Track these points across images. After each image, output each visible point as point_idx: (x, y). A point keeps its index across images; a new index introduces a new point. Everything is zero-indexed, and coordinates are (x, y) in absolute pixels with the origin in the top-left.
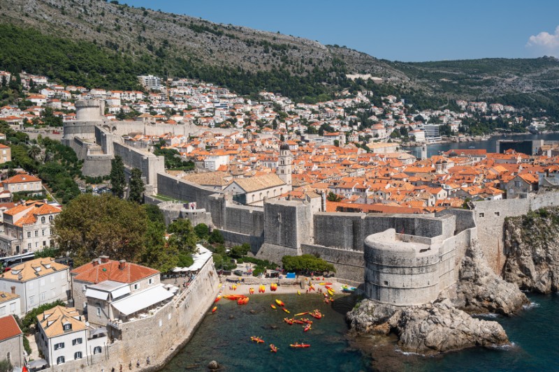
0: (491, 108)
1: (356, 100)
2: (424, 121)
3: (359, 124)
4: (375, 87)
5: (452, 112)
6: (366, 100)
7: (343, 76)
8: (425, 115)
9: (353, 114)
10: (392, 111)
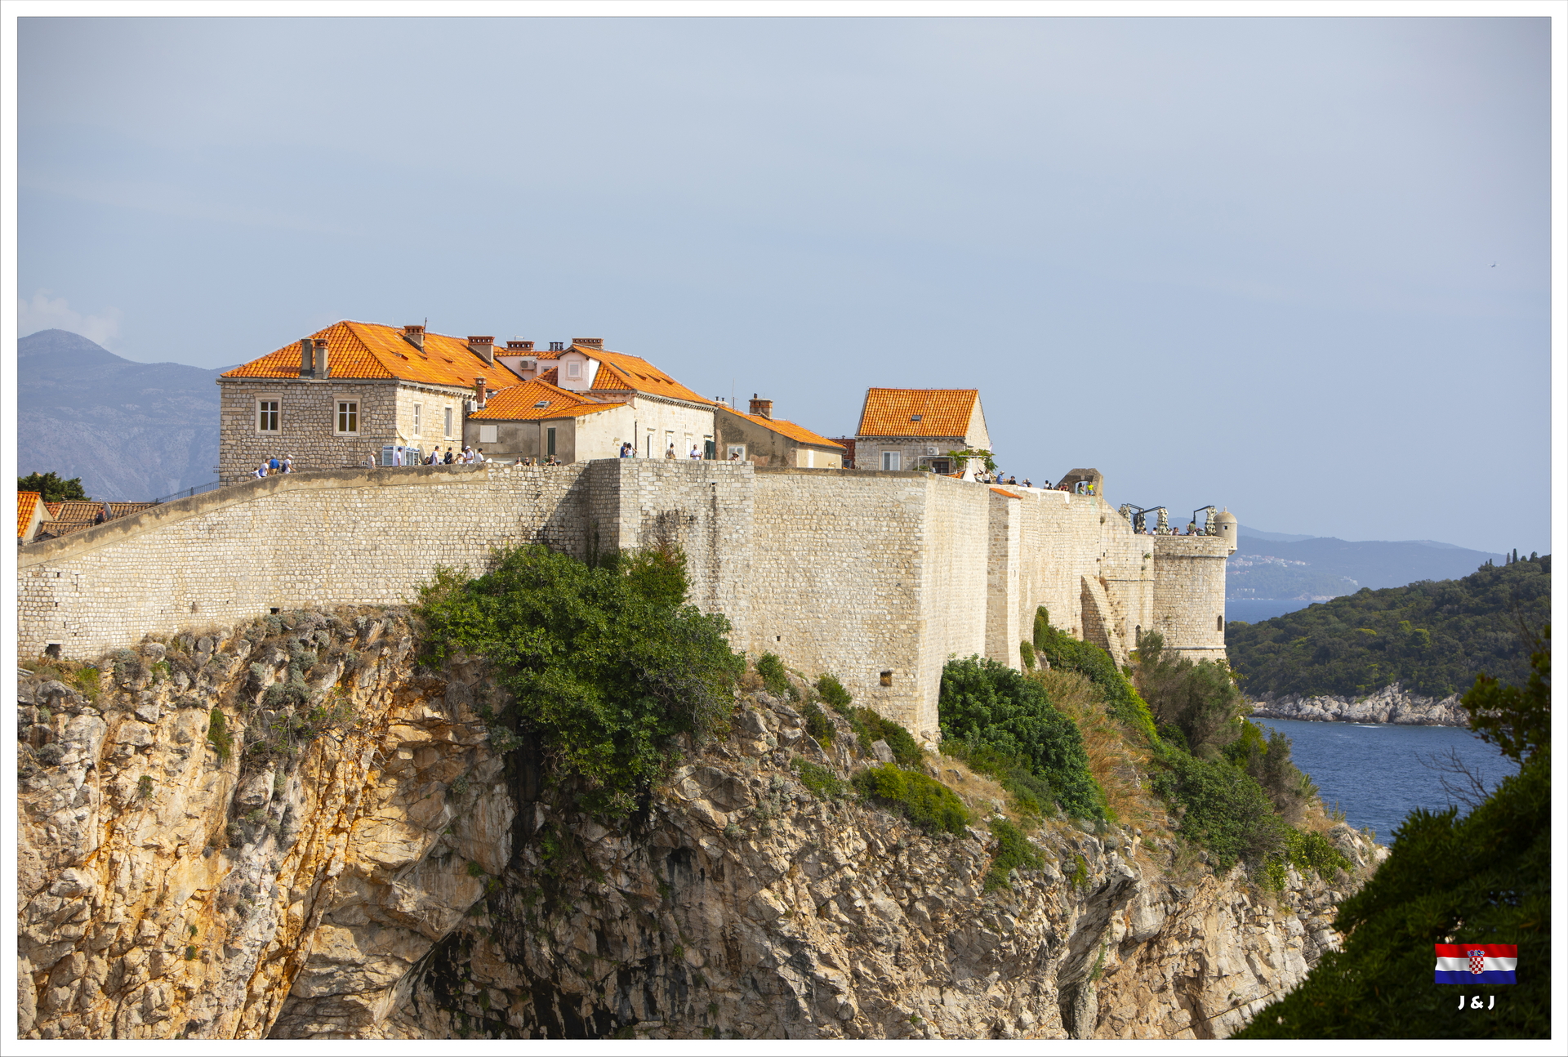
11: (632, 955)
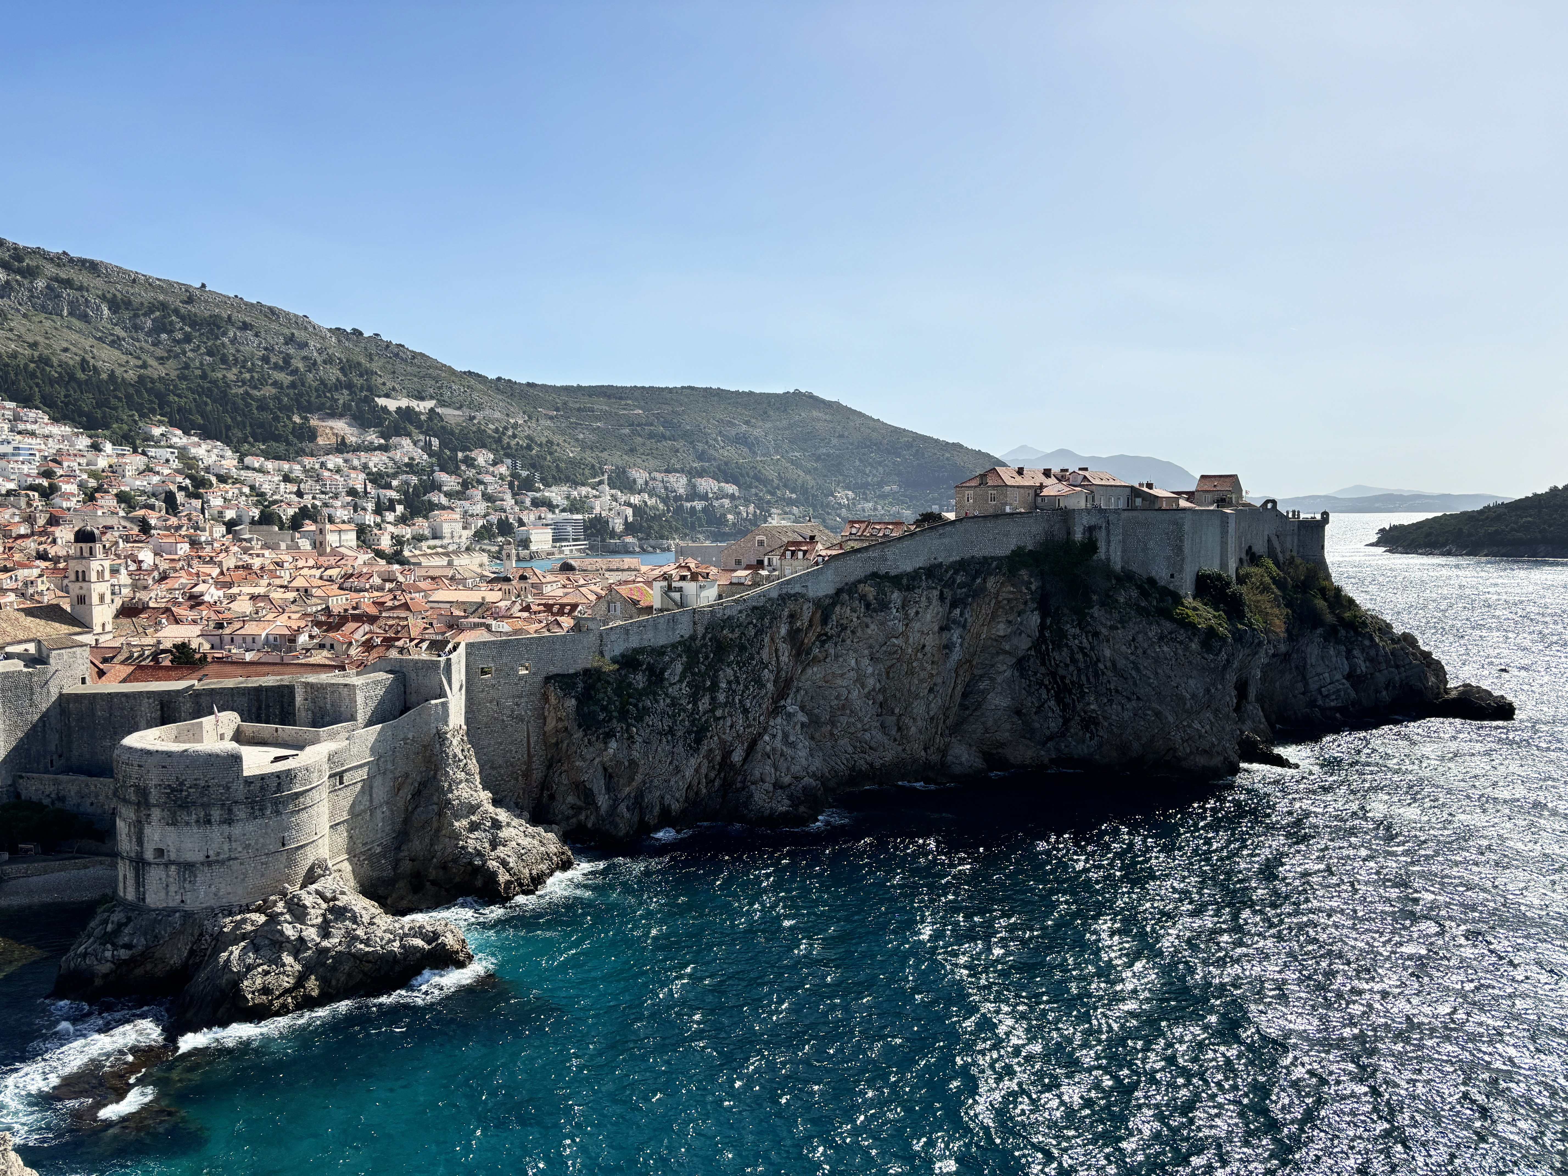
0: (694, 486)
1: (398, 455)
2: (550, 506)
3: (400, 509)
4: (443, 427)
5: (613, 491)
6: (421, 457)
7: (369, 401)
8: (556, 494)
9: (388, 486)
10: (480, 482)
11: (1081, 665)
